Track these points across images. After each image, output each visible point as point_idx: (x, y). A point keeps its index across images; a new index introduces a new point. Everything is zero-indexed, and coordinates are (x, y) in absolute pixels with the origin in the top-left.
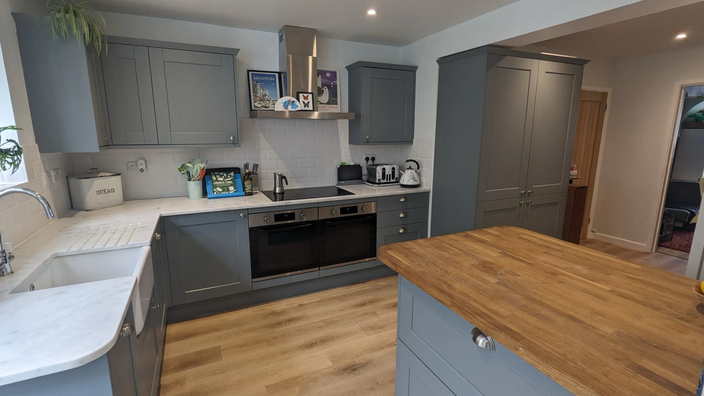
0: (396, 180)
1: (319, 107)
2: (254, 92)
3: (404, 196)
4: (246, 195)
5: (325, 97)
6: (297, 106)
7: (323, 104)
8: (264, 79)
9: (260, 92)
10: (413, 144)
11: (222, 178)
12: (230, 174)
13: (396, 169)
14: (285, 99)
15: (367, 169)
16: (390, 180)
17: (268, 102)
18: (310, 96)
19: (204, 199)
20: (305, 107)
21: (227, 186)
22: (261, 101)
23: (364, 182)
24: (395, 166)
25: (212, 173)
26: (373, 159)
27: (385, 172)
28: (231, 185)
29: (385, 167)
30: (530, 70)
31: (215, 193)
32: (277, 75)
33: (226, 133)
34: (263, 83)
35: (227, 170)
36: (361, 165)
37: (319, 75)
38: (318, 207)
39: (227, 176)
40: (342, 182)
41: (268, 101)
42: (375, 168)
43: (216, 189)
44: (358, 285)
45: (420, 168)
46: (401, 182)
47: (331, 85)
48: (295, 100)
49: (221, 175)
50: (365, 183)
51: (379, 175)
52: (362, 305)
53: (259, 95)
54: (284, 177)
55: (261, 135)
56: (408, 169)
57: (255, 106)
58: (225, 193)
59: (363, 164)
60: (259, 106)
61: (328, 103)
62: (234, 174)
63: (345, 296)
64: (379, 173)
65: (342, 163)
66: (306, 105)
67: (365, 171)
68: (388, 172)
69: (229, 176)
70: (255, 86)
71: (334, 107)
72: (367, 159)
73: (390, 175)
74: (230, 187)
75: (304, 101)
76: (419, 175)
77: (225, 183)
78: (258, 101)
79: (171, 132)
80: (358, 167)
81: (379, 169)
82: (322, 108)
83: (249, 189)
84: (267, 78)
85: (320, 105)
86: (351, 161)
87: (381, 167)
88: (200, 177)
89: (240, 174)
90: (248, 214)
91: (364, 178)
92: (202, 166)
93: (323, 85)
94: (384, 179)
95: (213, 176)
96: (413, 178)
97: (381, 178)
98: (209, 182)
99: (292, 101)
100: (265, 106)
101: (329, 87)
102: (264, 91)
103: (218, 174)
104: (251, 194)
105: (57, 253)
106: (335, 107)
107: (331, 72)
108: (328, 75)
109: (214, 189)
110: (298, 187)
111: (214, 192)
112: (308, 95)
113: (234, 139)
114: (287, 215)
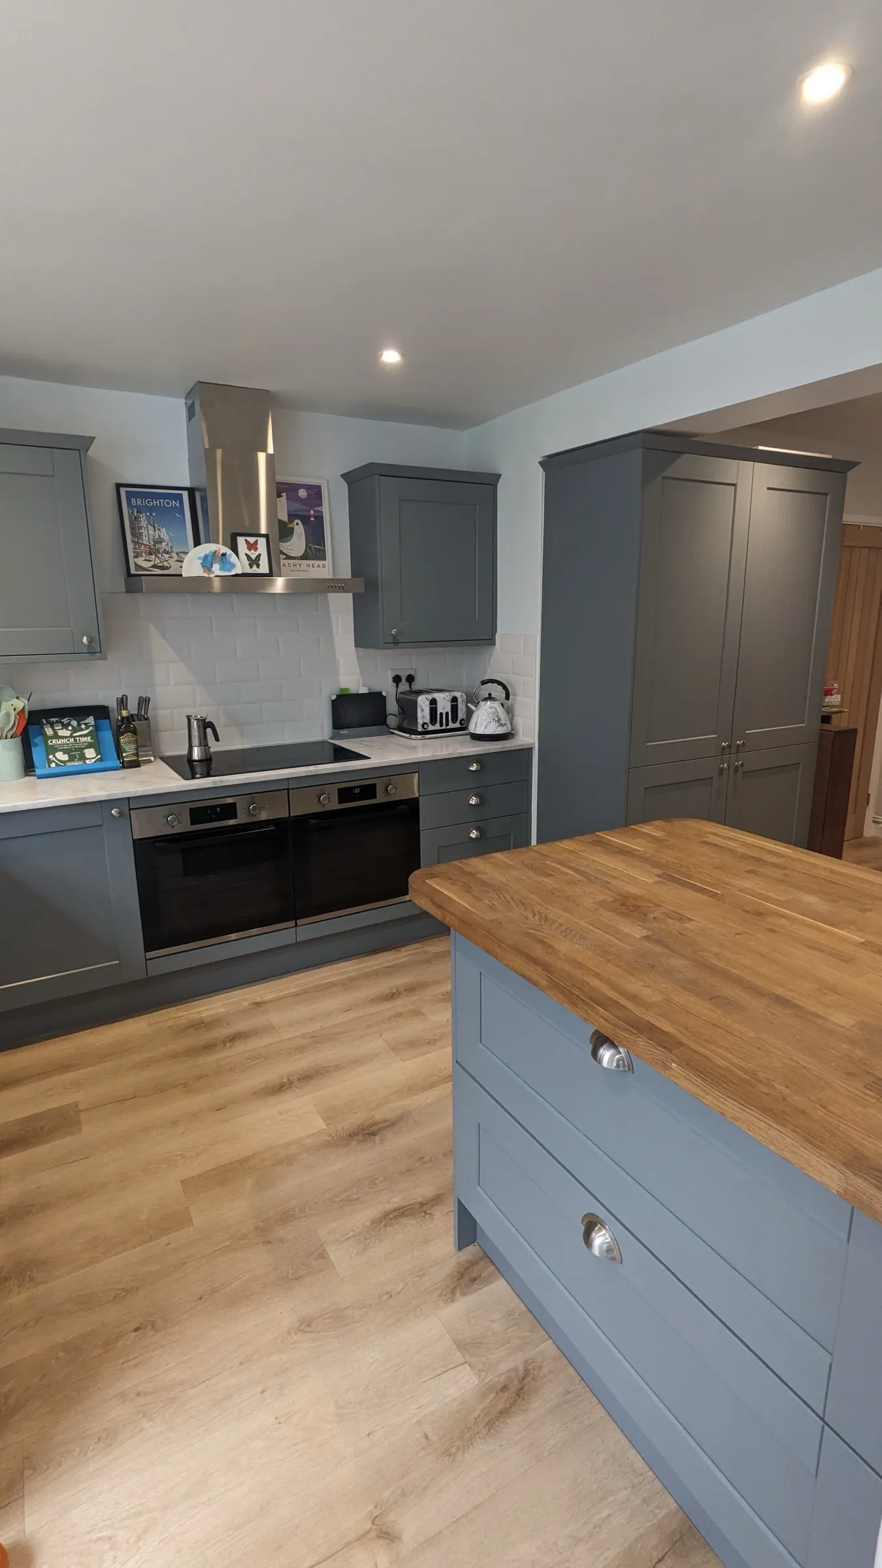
0: (461, 723)
1: (284, 565)
2: (133, 534)
3: (478, 758)
4: (124, 767)
5: (297, 543)
6: (233, 566)
7: (294, 558)
8: (157, 504)
9: (148, 534)
10: (495, 644)
11: (67, 729)
12: (86, 721)
13: (459, 700)
14: (206, 548)
15: (398, 701)
16: (447, 724)
17: (166, 556)
18: (262, 542)
19: (27, 778)
20: (251, 567)
21: (79, 748)
22: (150, 554)
23: (391, 730)
24: (458, 694)
25: (44, 720)
26: (410, 679)
27: (436, 708)
28: (89, 746)
29: (436, 696)
30: (734, 485)
31: (53, 765)
32: (185, 494)
33: (70, 629)
34: (154, 514)
35: (79, 712)
36: (384, 694)
37: (282, 494)
38: (288, 789)
39: (79, 725)
40: (342, 732)
41: (168, 553)
42: (414, 698)
43: (54, 756)
44: (386, 954)
45: (511, 697)
46: (472, 728)
47: (310, 516)
48: (229, 552)
49: (65, 723)
50: (393, 733)
51: (423, 715)
52: (392, 996)
53: (145, 540)
54: (210, 725)
55: (153, 632)
56: (485, 699)
57: (138, 567)
58: (76, 764)
59: (388, 689)
60: (147, 565)
61: (304, 557)
62: (95, 719)
63: (353, 979)
64: (422, 711)
65: (341, 689)
66: (254, 562)
67: (392, 707)
68: (444, 706)
69: (83, 726)
70: (134, 521)
71: (319, 566)
72: (397, 679)
73: (447, 713)
74: (86, 751)
75: (248, 553)
76: (510, 711)
77: (75, 740)
78: (144, 555)
80: (376, 699)
81: (423, 702)
82: (292, 568)
83: (131, 753)
84: (163, 502)
85: (287, 562)
86: (361, 684)
87: (427, 696)
88: (15, 729)
89: (107, 721)
90: (130, 809)
91: (392, 721)
92: (20, 704)
93: (292, 516)
94: (436, 723)
95: (47, 727)
96: (496, 719)
97: (427, 720)
98: (38, 740)
99: (220, 554)
100: (161, 564)
101: (305, 520)
102: (157, 531)
103: (57, 722)
104: (135, 764)
106: (321, 565)
107: (308, 487)
108: (302, 493)
109: (51, 757)
110: (244, 745)
111: (50, 762)
112: (257, 541)
113: (90, 641)
114: (218, 809)
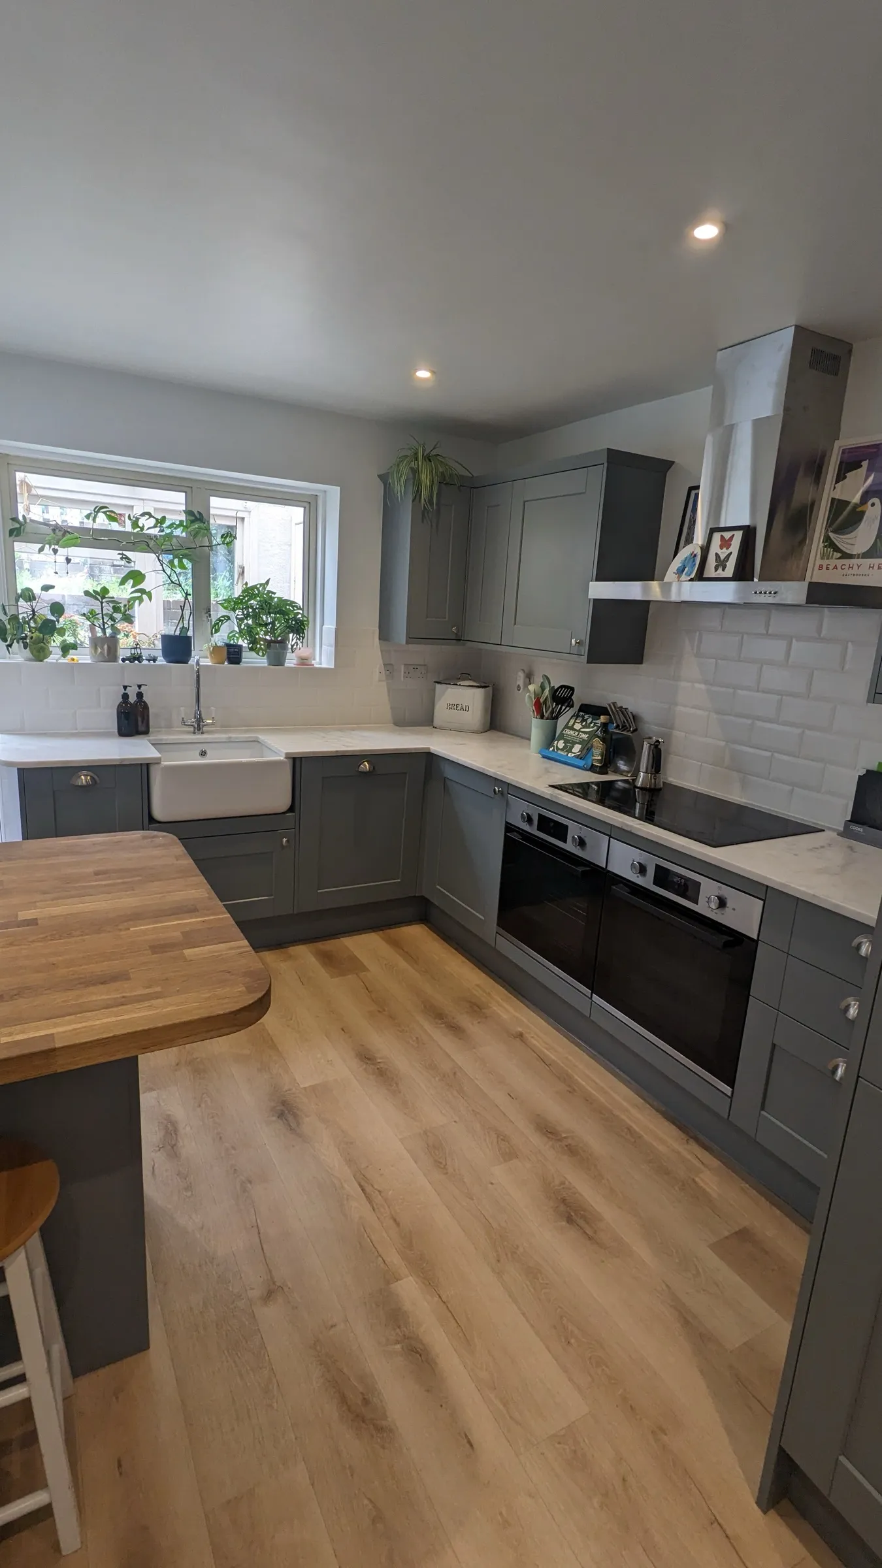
5: (863, 533)
6: (694, 569)
7: (852, 556)
11: (581, 724)
12: (597, 721)
14: (688, 550)
18: (738, 537)
20: (716, 570)
21: (575, 741)
28: (581, 742)
37: (863, 462)
39: (591, 723)
40: (853, 828)
43: (557, 743)
49: (586, 718)
58: (563, 753)
65: (879, 763)
69: (592, 725)
74: (576, 746)
77: (579, 734)
79: (515, 624)
83: (597, 758)
90: (508, 793)
95: (574, 718)
99: (693, 556)
103: (582, 716)
105: (257, 737)
111: (553, 746)
112: (734, 535)
113: (578, 644)
114: (552, 824)
